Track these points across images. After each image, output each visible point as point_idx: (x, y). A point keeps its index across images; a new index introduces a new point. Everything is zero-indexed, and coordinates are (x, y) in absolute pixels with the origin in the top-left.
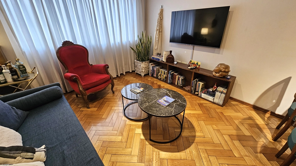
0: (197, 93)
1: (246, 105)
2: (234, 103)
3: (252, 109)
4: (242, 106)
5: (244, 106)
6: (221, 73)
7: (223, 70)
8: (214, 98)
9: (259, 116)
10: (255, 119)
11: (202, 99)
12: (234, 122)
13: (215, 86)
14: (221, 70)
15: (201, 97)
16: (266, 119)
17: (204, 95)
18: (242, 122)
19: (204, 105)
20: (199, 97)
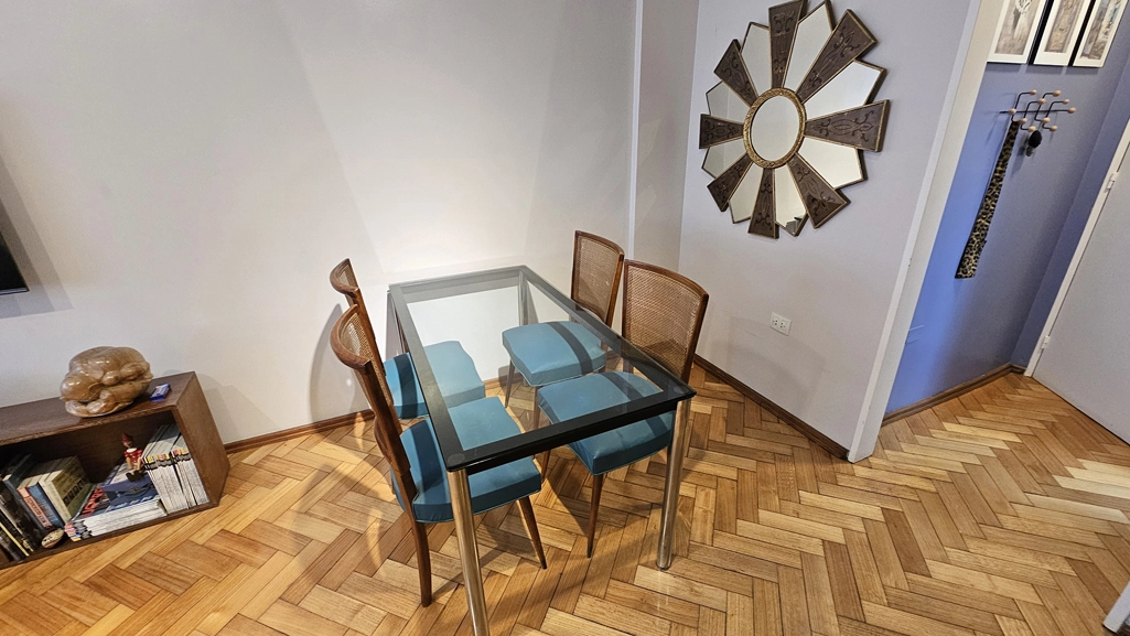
0: (55, 536)
1: (296, 437)
2: (252, 457)
3: (316, 437)
4: (282, 450)
5: (292, 443)
6: (105, 395)
7: (109, 377)
8: (157, 498)
9: (341, 449)
10: (334, 464)
11: (102, 544)
12: (281, 529)
13: (130, 450)
14: (99, 381)
15: (89, 540)
16: (360, 441)
17: (96, 524)
18: (303, 510)
19: (125, 564)
20: (78, 544)
